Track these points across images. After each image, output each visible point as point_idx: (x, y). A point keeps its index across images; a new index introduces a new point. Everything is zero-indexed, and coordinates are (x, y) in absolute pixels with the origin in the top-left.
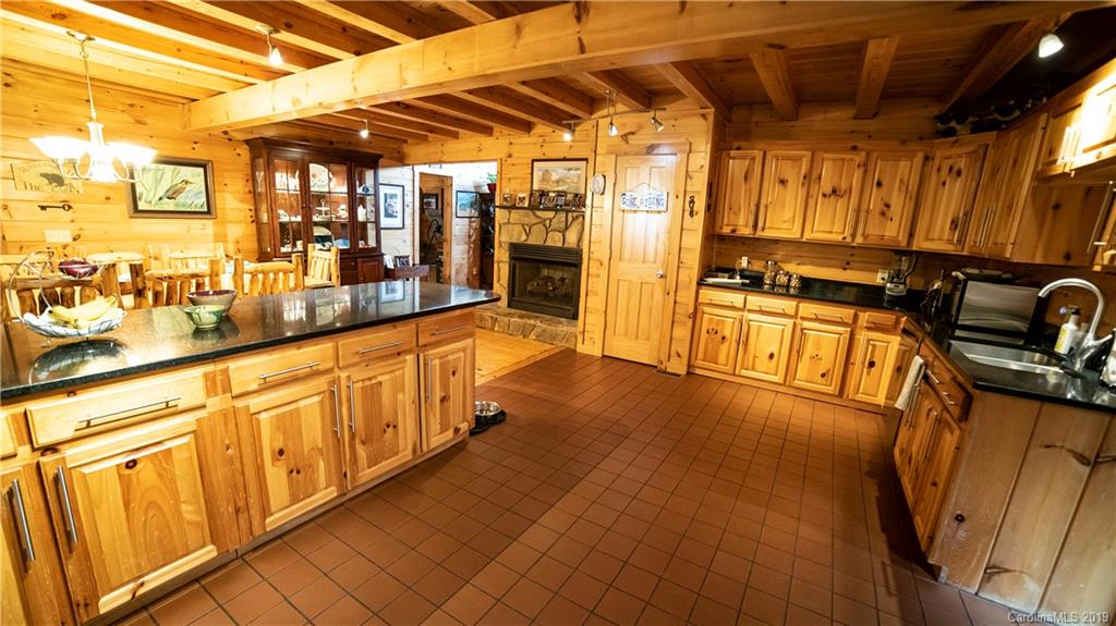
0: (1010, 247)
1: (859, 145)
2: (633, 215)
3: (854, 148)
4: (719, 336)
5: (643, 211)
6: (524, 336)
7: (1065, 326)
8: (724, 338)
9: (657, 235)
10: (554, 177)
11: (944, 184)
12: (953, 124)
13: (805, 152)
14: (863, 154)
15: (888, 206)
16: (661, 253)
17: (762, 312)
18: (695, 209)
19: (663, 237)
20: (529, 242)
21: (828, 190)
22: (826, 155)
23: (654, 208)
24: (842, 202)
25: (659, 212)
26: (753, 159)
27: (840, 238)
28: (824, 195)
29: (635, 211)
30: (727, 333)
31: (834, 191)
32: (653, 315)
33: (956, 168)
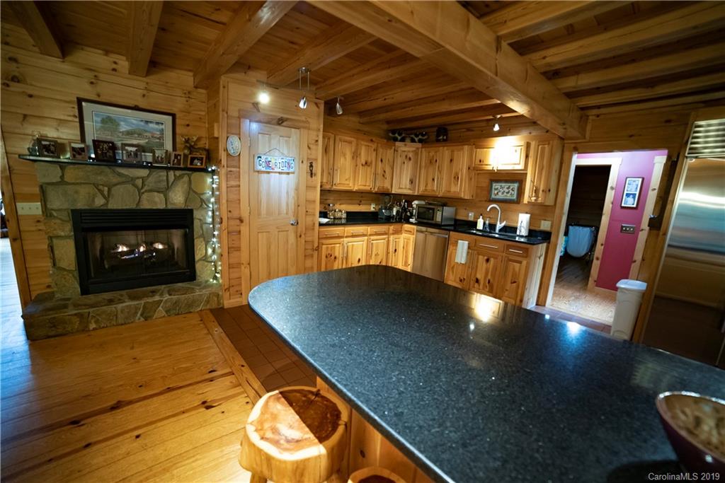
0: (462, 194)
1: (374, 139)
2: (266, 175)
3: (372, 140)
4: (333, 257)
5: (276, 172)
6: (146, 319)
7: (479, 220)
8: (335, 258)
9: (287, 193)
10: (124, 127)
11: (404, 163)
12: (397, 135)
13: (353, 139)
14: (376, 144)
15: (385, 172)
16: (292, 207)
17: (353, 236)
18: (313, 172)
19: (292, 194)
20: (110, 206)
21: (364, 163)
22: (362, 142)
23: (286, 170)
24: (369, 168)
25: (288, 173)
26: (329, 139)
27: (369, 188)
28: (362, 165)
29: (269, 173)
30: (337, 254)
31: (366, 163)
32: (289, 255)
33: (408, 157)
